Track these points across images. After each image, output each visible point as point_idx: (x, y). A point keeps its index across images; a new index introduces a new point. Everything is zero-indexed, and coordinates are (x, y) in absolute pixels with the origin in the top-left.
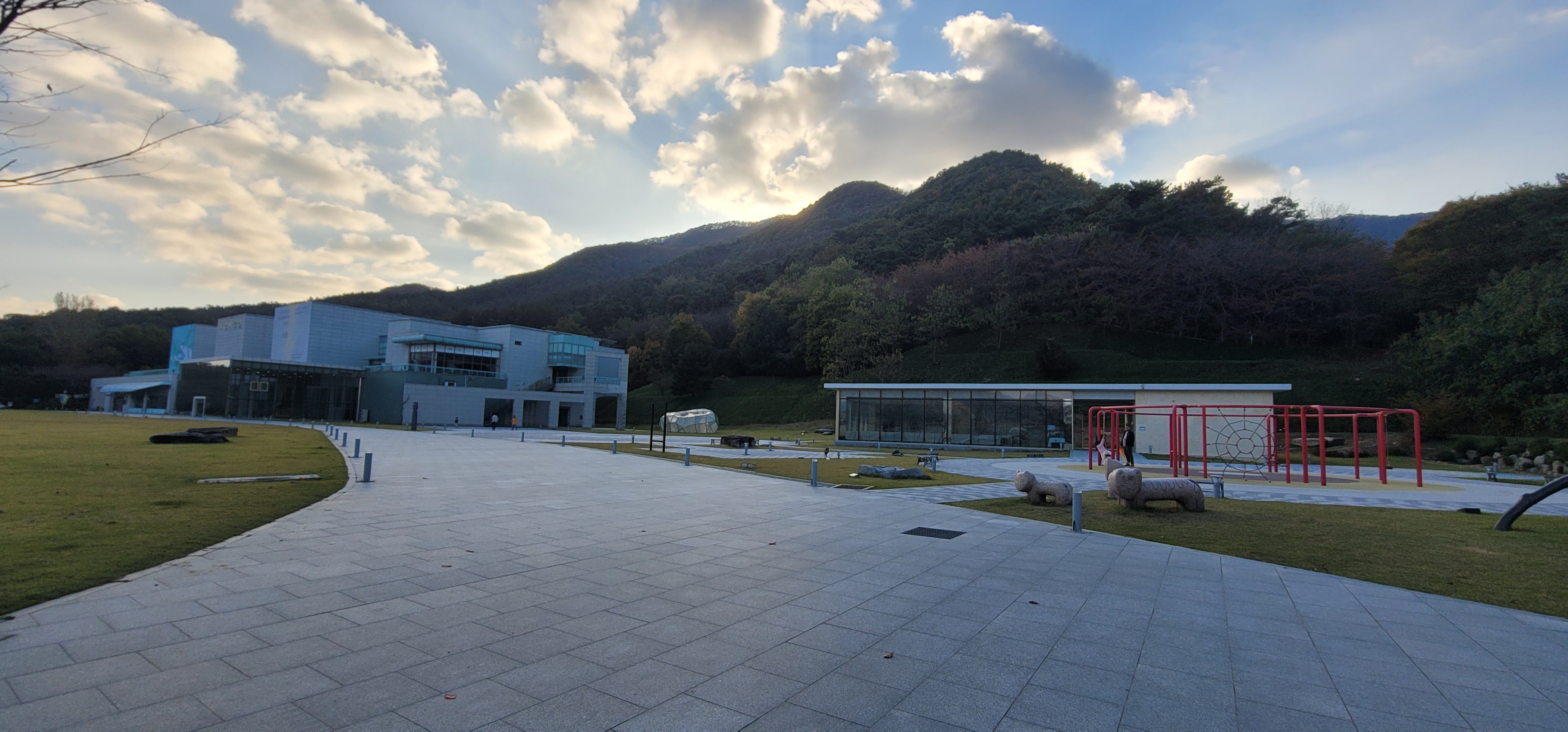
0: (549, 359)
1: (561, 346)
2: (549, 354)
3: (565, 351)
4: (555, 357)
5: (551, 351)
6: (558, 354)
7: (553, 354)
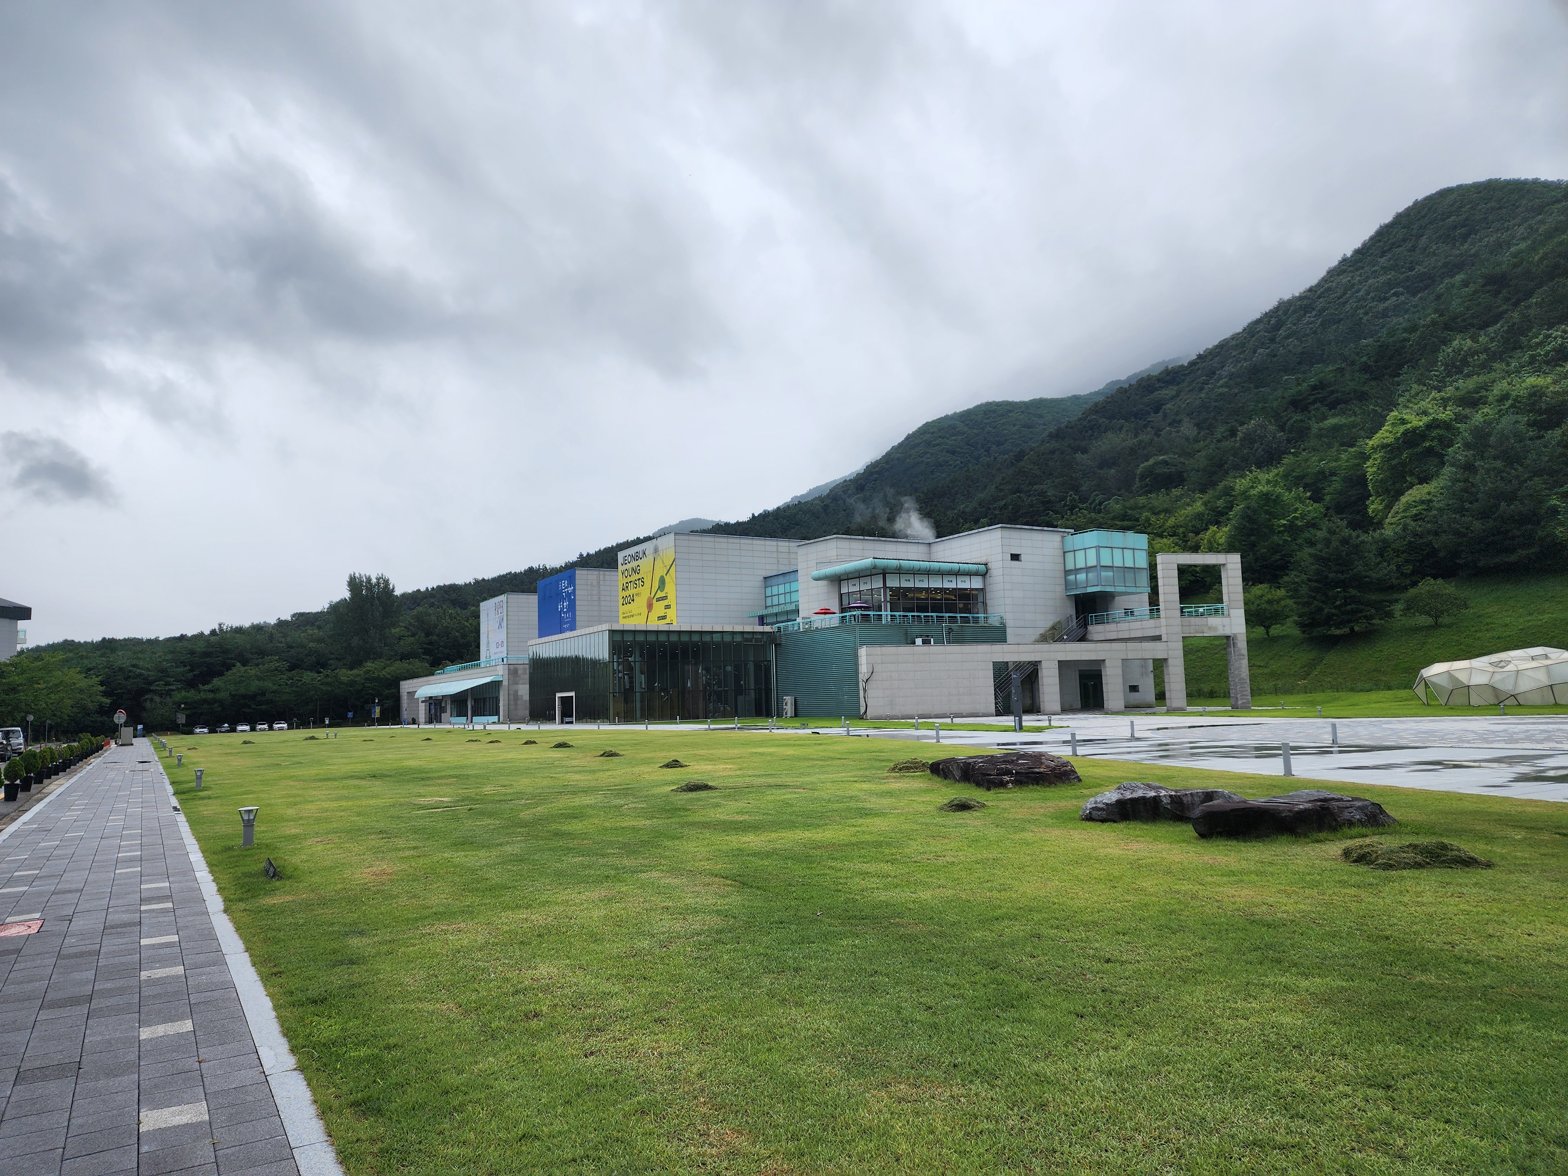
0: (1067, 583)
1: (1092, 553)
2: (1067, 572)
3: (1102, 564)
4: (1082, 577)
5: (1070, 566)
6: (1088, 569)
7: (1077, 571)
